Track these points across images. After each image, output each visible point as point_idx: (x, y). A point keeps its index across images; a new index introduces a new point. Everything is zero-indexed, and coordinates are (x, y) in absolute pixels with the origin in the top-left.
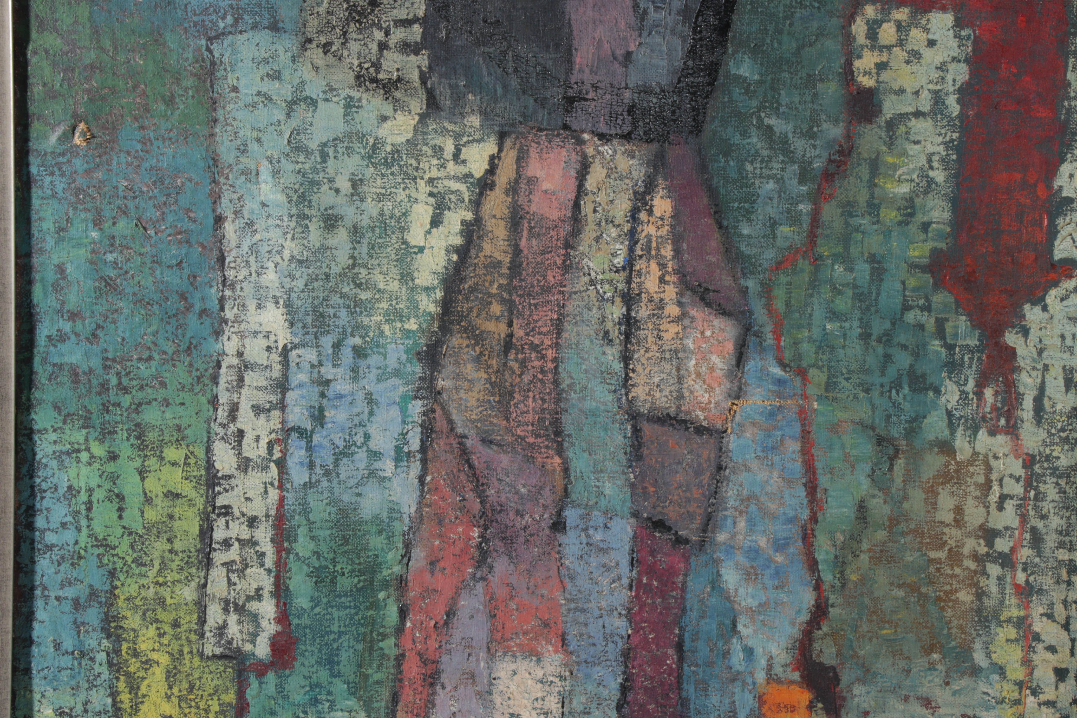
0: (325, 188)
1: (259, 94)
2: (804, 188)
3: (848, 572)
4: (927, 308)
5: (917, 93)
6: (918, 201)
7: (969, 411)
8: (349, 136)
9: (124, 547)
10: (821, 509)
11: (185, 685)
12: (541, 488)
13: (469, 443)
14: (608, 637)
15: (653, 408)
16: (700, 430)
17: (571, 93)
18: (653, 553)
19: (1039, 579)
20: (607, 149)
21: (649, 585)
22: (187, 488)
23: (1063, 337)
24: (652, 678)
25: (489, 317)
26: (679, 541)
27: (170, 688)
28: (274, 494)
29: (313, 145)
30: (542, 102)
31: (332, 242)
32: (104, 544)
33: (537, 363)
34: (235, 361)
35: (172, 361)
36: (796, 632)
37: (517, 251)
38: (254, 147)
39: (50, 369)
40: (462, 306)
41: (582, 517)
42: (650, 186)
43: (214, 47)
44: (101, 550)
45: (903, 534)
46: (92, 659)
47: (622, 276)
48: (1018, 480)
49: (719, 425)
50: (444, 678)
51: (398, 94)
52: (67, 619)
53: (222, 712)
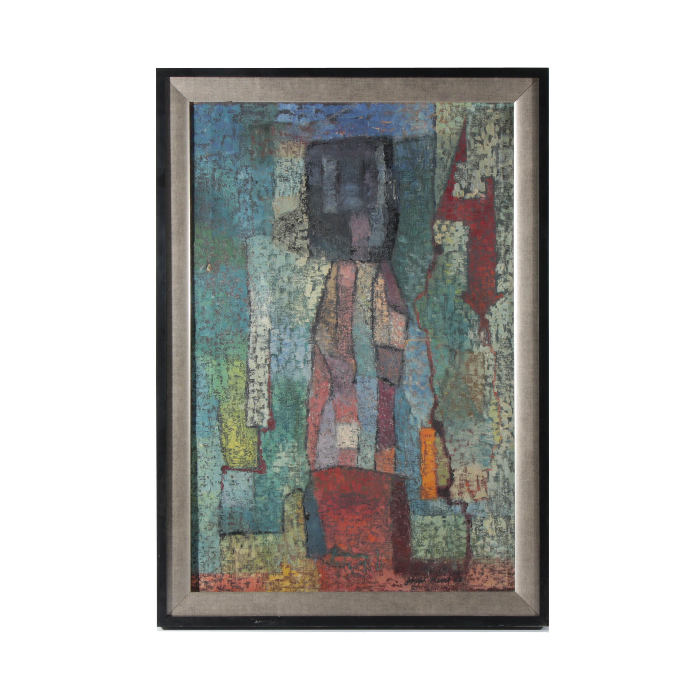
0: (280, 280)
1: (260, 254)
2: (423, 275)
3: (444, 391)
4: (462, 309)
5: (454, 245)
6: (457, 277)
7: (477, 339)
8: (287, 265)
9: (222, 393)
10: (435, 372)
11: (242, 436)
12: (349, 370)
13: (326, 357)
14: (372, 416)
15: (382, 343)
16: (396, 350)
17: (352, 249)
18: (384, 389)
19: (501, 390)
20: (363, 265)
21: (383, 399)
22: (241, 374)
23: (502, 315)
24: (386, 429)
25: (331, 318)
26: (392, 384)
27: (237, 437)
28: (267, 375)
29: (276, 268)
30: (343, 252)
31: (283, 296)
32: (216, 392)
33: (346, 331)
34: (254, 334)
35: (235, 334)
36: (429, 411)
37: (338, 297)
38: (259, 269)
39: (200, 338)
40: (322, 314)
41: (362, 379)
42: (377, 276)
43: (247, 240)
44: (216, 394)
45: (460, 379)
46: (214, 428)
47: (370, 303)
48: (493, 360)
49: (402, 348)
50: (321, 431)
51: (301, 252)
52: (206, 416)
53: (254, 445)
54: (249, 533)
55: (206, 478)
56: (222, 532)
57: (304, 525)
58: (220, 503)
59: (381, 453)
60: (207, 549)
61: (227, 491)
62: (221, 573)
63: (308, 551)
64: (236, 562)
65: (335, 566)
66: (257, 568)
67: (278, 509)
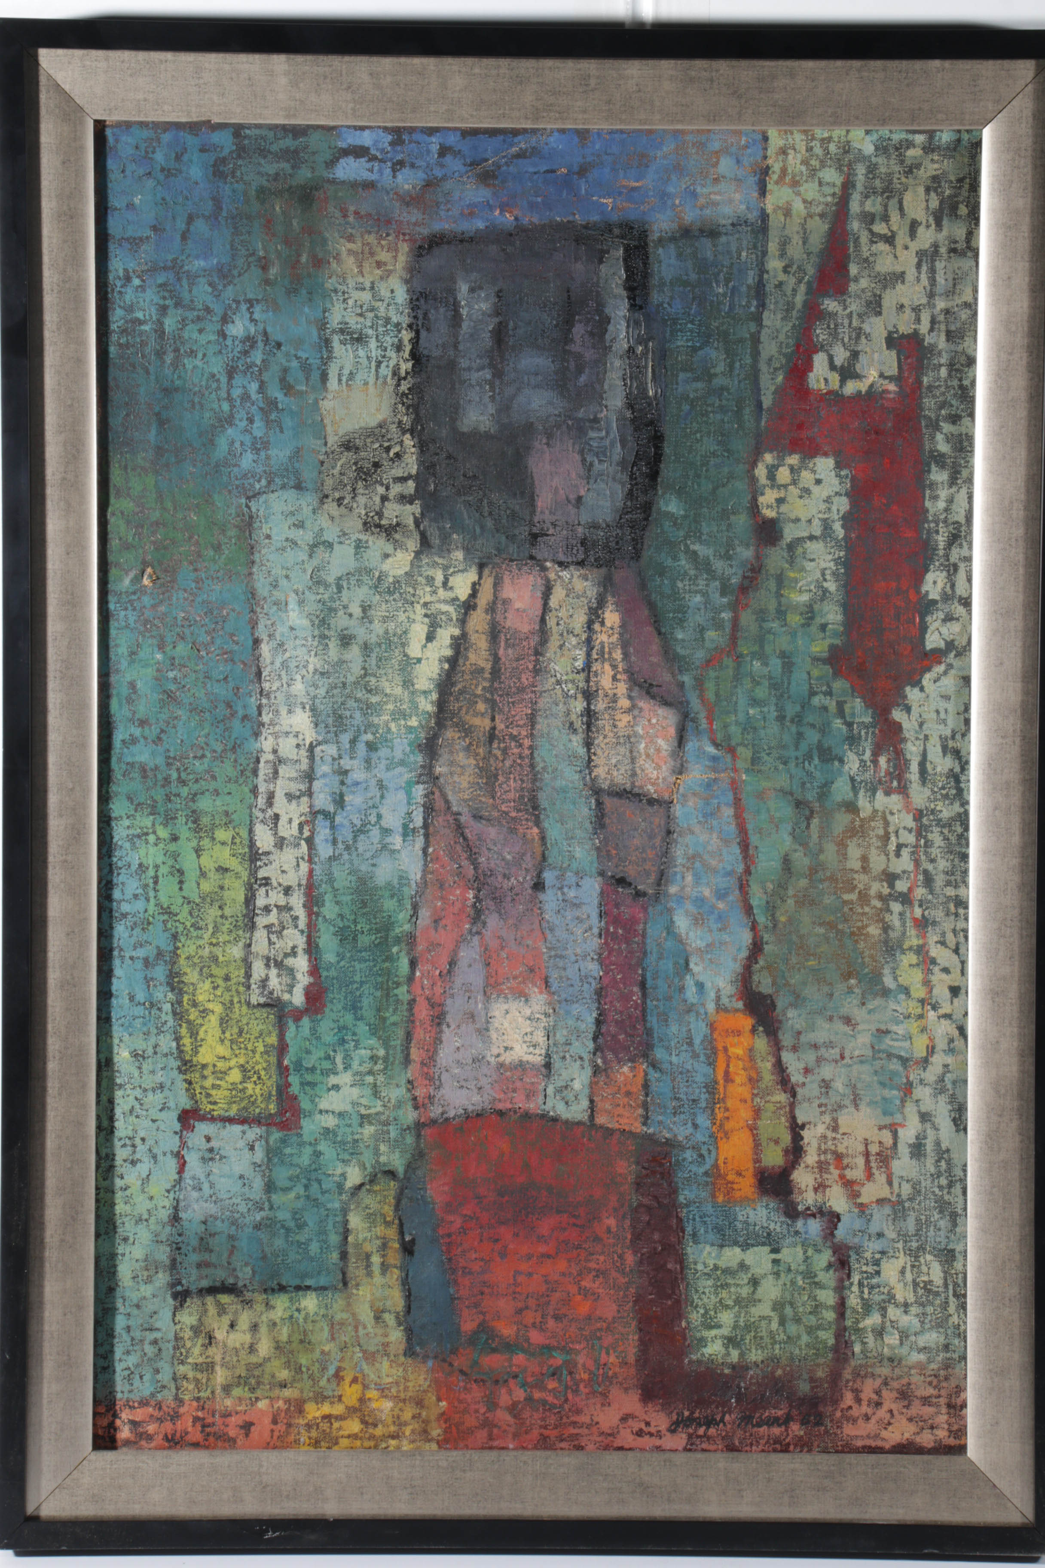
0: (341, 613)
1: (287, 540)
2: (725, 600)
3: (778, 914)
4: (829, 693)
5: (810, 521)
6: (816, 607)
7: (868, 776)
8: (359, 571)
9: (184, 915)
10: (753, 863)
11: (236, 1030)
12: (524, 854)
13: (463, 819)
14: (584, 979)
15: (612, 785)
16: (651, 802)
17: (535, 530)
18: (617, 906)
19: (933, 913)
20: (565, 574)
21: (615, 932)
22: (234, 864)
23: (938, 712)
24: (621, 1012)
25: (476, 714)
26: (639, 894)
27: (224, 1032)
28: (304, 867)
29: (331, 579)
30: (511, 538)
31: (347, 656)
32: (167, 911)
33: (516, 751)
34: (271, 757)
35: (220, 758)
36: (738, 967)
37: (496, 659)
38: (283, 582)
39: (124, 767)
40: (454, 706)
41: (557, 878)
42: (601, 603)
43: (253, 505)
44: (166, 917)
45: (821, 881)
46: (160, 1009)
47: (582, 676)
48: (910, 831)
49: (666, 797)
50: (449, 1018)
51: (397, 536)
52: (140, 976)
53: (266, 1052)
54: (253, 1291)
55: (138, 1141)
56: (179, 1288)
57: (401, 1268)
58: (176, 1208)
59: (608, 1076)
60: (137, 1334)
61: (193, 1178)
62: (177, 1398)
63: (409, 1340)
64: (218, 1368)
65: (483, 1381)
66: (272, 1386)
67: (330, 1226)
